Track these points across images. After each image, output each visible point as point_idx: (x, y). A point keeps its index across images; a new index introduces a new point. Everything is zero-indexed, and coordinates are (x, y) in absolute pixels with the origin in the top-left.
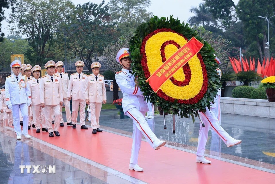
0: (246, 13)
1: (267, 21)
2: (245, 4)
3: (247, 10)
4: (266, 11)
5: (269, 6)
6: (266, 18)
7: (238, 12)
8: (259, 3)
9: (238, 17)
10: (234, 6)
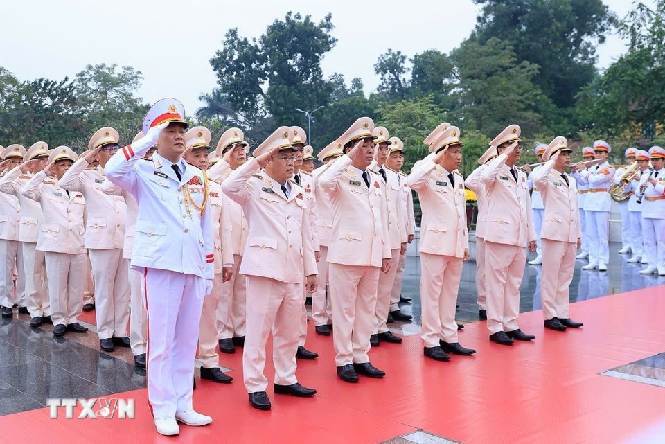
0: (278, 105)
1: (307, 117)
2: (277, 91)
3: (281, 100)
4: (307, 102)
5: (310, 95)
6: (307, 113)
7: (267, 103)
8: (296, 91)
9: (267, 109)
10: (262, 93)
